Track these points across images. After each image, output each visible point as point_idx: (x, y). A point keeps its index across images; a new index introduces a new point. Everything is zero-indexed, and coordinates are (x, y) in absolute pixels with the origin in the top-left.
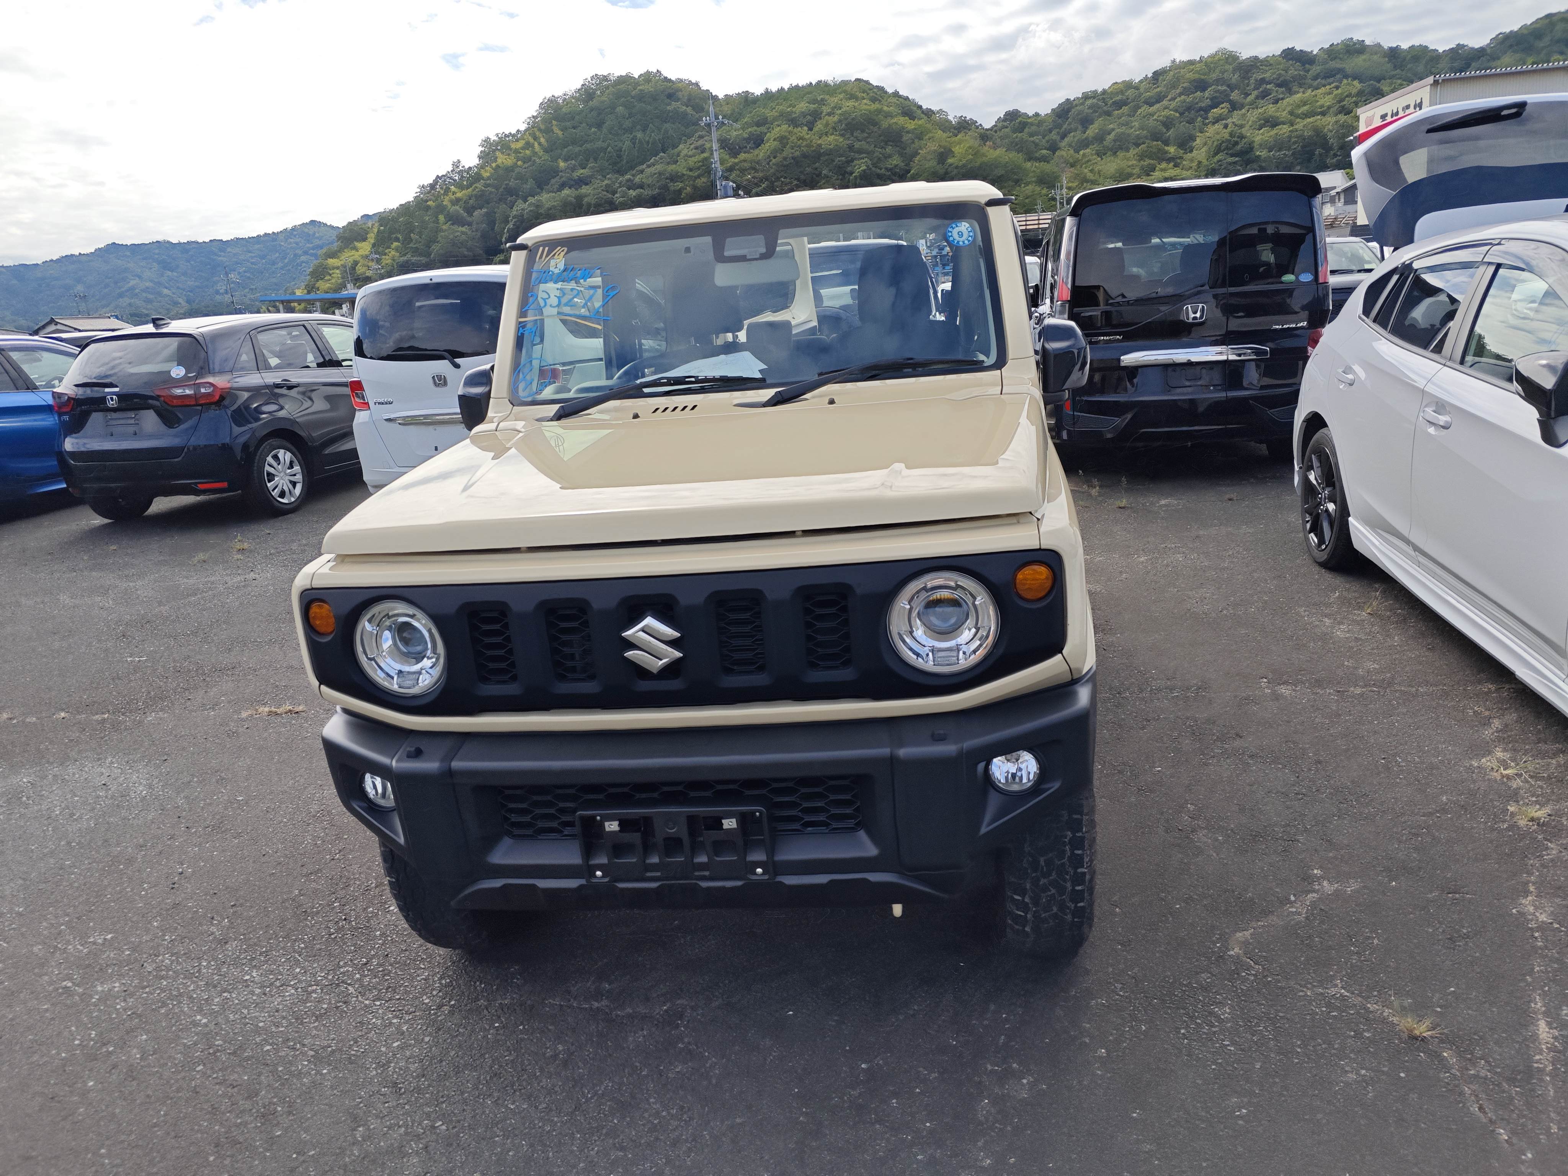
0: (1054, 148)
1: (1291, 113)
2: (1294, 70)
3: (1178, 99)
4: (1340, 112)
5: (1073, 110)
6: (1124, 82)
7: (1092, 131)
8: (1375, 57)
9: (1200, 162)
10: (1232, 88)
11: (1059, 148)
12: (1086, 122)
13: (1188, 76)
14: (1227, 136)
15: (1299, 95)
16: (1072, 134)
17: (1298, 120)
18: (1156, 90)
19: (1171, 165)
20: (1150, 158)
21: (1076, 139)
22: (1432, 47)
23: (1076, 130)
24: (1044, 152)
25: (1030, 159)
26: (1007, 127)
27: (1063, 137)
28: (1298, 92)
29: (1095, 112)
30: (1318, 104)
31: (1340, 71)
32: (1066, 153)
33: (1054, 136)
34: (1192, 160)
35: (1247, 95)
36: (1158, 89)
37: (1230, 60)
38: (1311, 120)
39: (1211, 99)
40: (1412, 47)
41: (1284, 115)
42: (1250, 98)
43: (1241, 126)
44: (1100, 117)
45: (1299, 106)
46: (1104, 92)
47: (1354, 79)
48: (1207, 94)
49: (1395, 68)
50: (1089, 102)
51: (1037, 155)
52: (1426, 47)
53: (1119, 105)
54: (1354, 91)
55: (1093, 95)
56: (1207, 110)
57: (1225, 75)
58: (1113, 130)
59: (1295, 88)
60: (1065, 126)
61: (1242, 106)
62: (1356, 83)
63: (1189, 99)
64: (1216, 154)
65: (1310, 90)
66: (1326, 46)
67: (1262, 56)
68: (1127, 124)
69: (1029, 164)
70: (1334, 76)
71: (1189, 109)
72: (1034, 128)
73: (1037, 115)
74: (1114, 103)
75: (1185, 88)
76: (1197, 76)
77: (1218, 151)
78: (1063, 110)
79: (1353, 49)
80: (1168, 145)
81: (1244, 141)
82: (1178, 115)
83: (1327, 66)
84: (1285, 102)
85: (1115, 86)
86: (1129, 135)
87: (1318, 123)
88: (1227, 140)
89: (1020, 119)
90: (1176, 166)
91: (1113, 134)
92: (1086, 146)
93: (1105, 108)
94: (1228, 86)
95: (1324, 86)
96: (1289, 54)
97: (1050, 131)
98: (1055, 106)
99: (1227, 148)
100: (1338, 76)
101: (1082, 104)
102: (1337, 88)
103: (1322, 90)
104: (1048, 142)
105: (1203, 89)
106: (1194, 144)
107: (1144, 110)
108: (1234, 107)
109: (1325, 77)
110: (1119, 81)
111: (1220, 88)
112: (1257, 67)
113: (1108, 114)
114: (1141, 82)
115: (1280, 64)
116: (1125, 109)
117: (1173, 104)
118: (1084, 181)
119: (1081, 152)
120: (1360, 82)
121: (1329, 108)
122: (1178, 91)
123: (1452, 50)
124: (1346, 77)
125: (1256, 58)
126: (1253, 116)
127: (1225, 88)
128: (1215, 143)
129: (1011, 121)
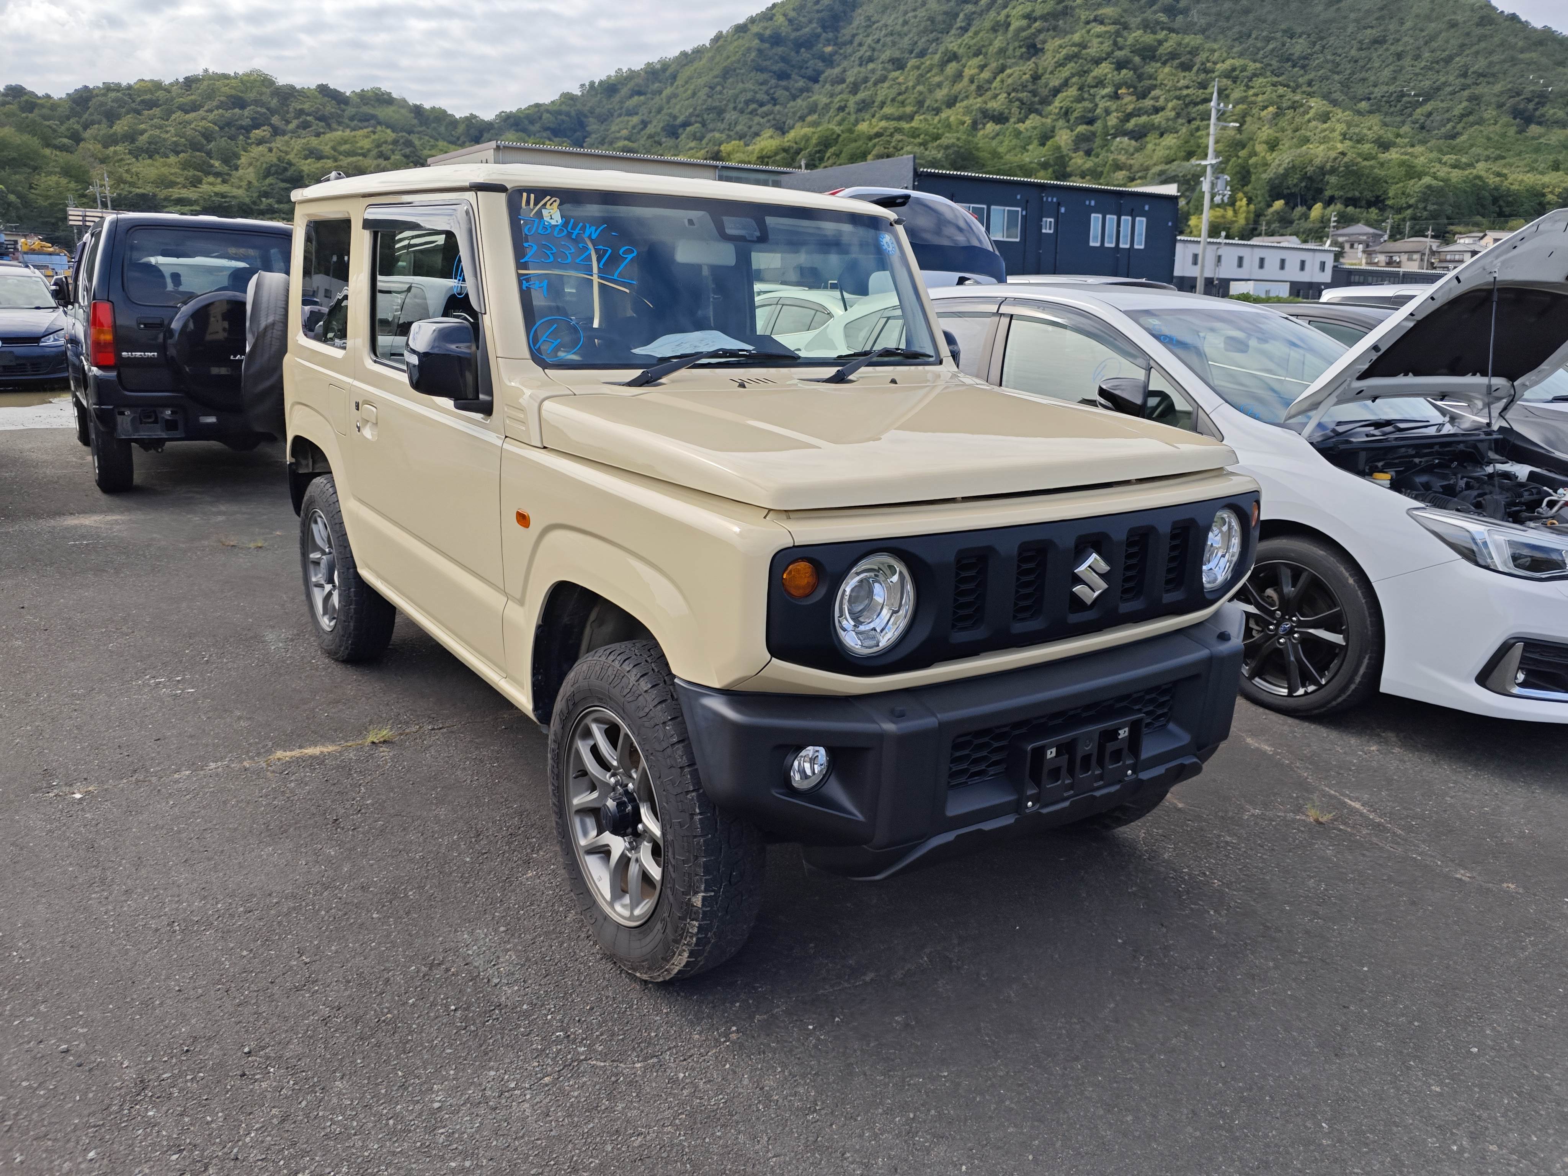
0: (77, 138)
1: (334, 148)
2: (330, 108)
3: (216, 112)
4: (379, 157)
5: (94, 100)
6: (152, 81)
7: (120, 127)
8: (403, 111)
9: (250, 183)
10: (273, 112)
11: (83, 140)
12: (111, 117)
13: (223, 89)
14: (275, 160)
15: (340, 133)
16: (96, 126)
17: (341, 157)
18: (190, 98)
19: (219, 180)
20: (195, 169)
21: (102, 133)
22: (449, 112)
23: (99, 123)
24: (65, 140)
25: (48, 145)
26: (9, 103)
27: (86, 127)
28: (337, 130)
29: (120, 107)
30: (359, 145)
31: (373, 117)
32: (90, 146)
33: (74, 124)
34: (240, 179)
35: (288, 122)
36: (193, 97)
37: (266, 83)
38: (354, 159)
39: (252, 119)
40: (433, 109)
41: (327, 149)
42: (291, 126)
43: (287, 153)
44: (128, 113)
45: (340, 144)
46: (129, 87)
47: (388, 127)
48: (246, 112)
49: (421, 125)
50: (113, 95)
51: (57, 142)
52: (445, 112)
53: (151, 104)
54: (390, 139)
55: (117, 88)
56: (248, 130)
57: (263, 98)
58: (145, 131)
59: (334, 126)
60: (86, 116)
61: (284, 133)
62: (389, 131)
63: (228, 114)
64: (266, 177)
65: (348, 130)
66: (358, 90)
67: (298, 87)
68: (160, 127)
69: (47, 151)
70: (368, 120)
71: (229, 124)
72: (45, 111)
73: (48, 96)
74: (143, 101)
75: (222, 102)
76: (233, 92)
77: (267, 174)
78: (81, 97)
79: (383, 99)
80: (211, 158)
81: (293, 168)
82: (217, 128)
83: (361, 110)
84: (328, 136)
85: (142, 84)
86: (165, 140)
87: (360, 163)
88: (276, 165)
89: (25, 98)
90: (224, 182)
91: (146, 135)
92: (115, 143)
93: (133, 105)
94: (268, 109)
95: (361, 128)
96: (323, 89)
97: (68, 118)
98: (71, 91)
99: (276, 173)
100: (372, 122)
101: (104, 95)
102: (374, 133)
103: (360, 133)
104: (68, 130)
105: (243, 107)
106: (239, 162)
107: (178, 115)
108: (276, 132)
109: (360, 121)
110: (146, 78)
111: (259, 109)
112: (295, 97)
113: (139, 113)
114: (172, 85)
115: (316, 98)
116: (156, 111)
117: (211, 116)
118: (120, 181)
119: (112, 149)
120: (393, 131)
121: (369, 150)
122: (215, 104)
123: (466, 118)
124: (379, 123)
125: (292, 88)
126: (298, 144)
127: (264, 110)
128: (264, 166)
129: (14, 97)
